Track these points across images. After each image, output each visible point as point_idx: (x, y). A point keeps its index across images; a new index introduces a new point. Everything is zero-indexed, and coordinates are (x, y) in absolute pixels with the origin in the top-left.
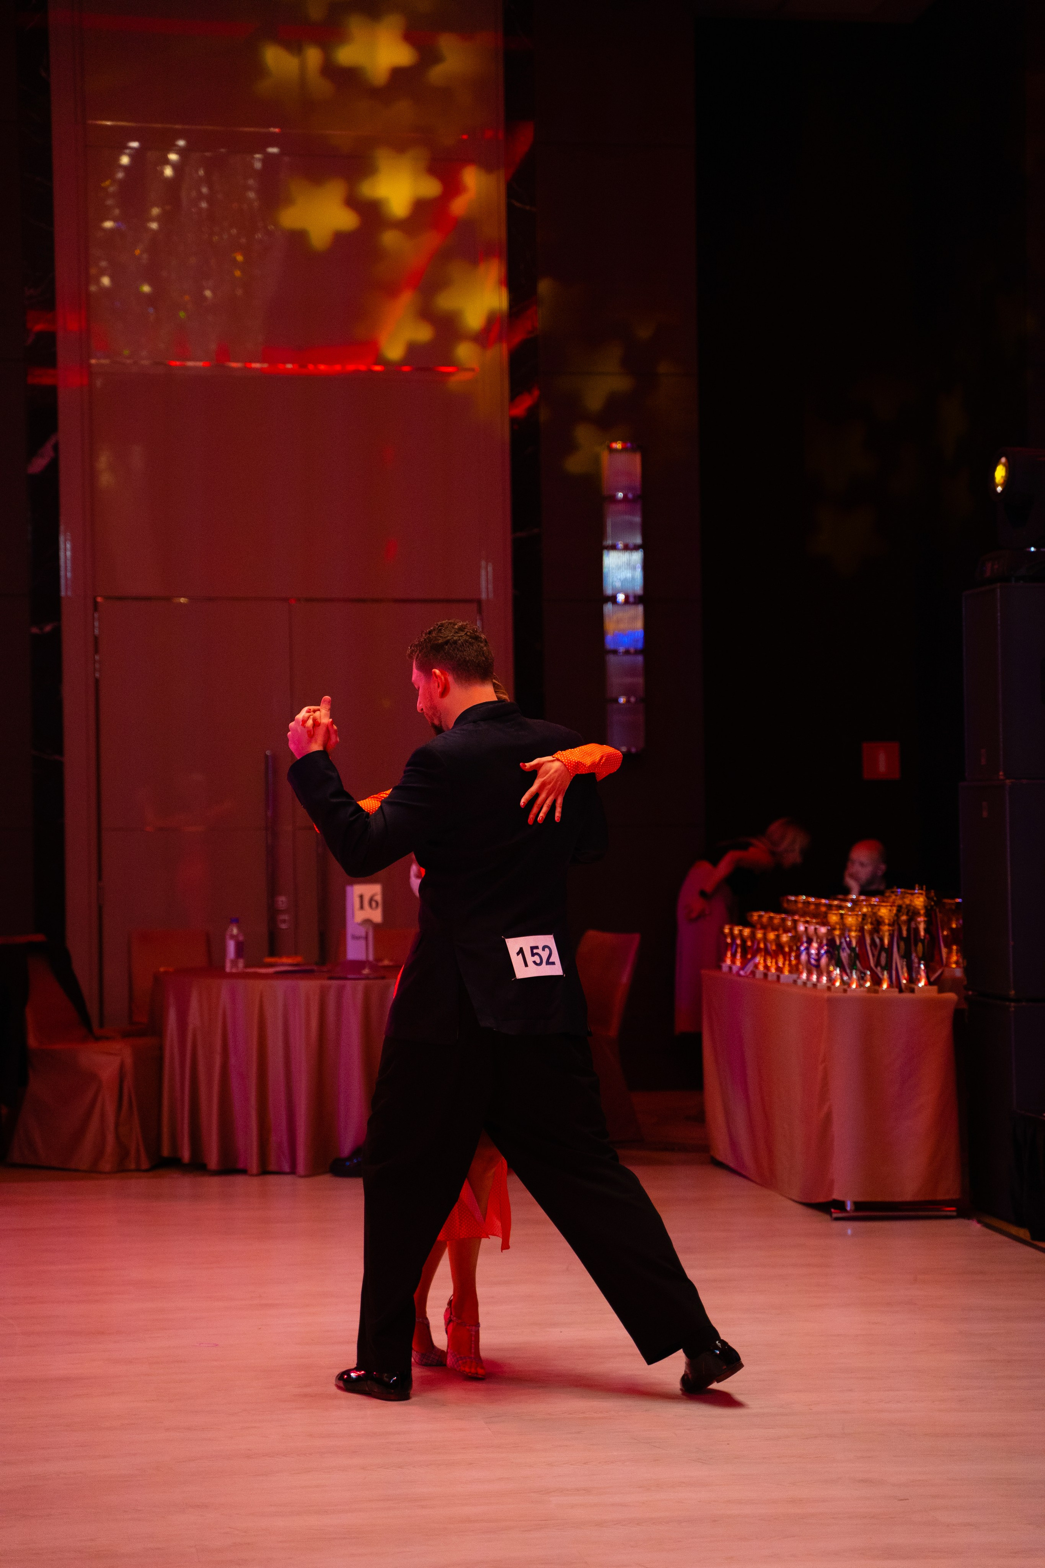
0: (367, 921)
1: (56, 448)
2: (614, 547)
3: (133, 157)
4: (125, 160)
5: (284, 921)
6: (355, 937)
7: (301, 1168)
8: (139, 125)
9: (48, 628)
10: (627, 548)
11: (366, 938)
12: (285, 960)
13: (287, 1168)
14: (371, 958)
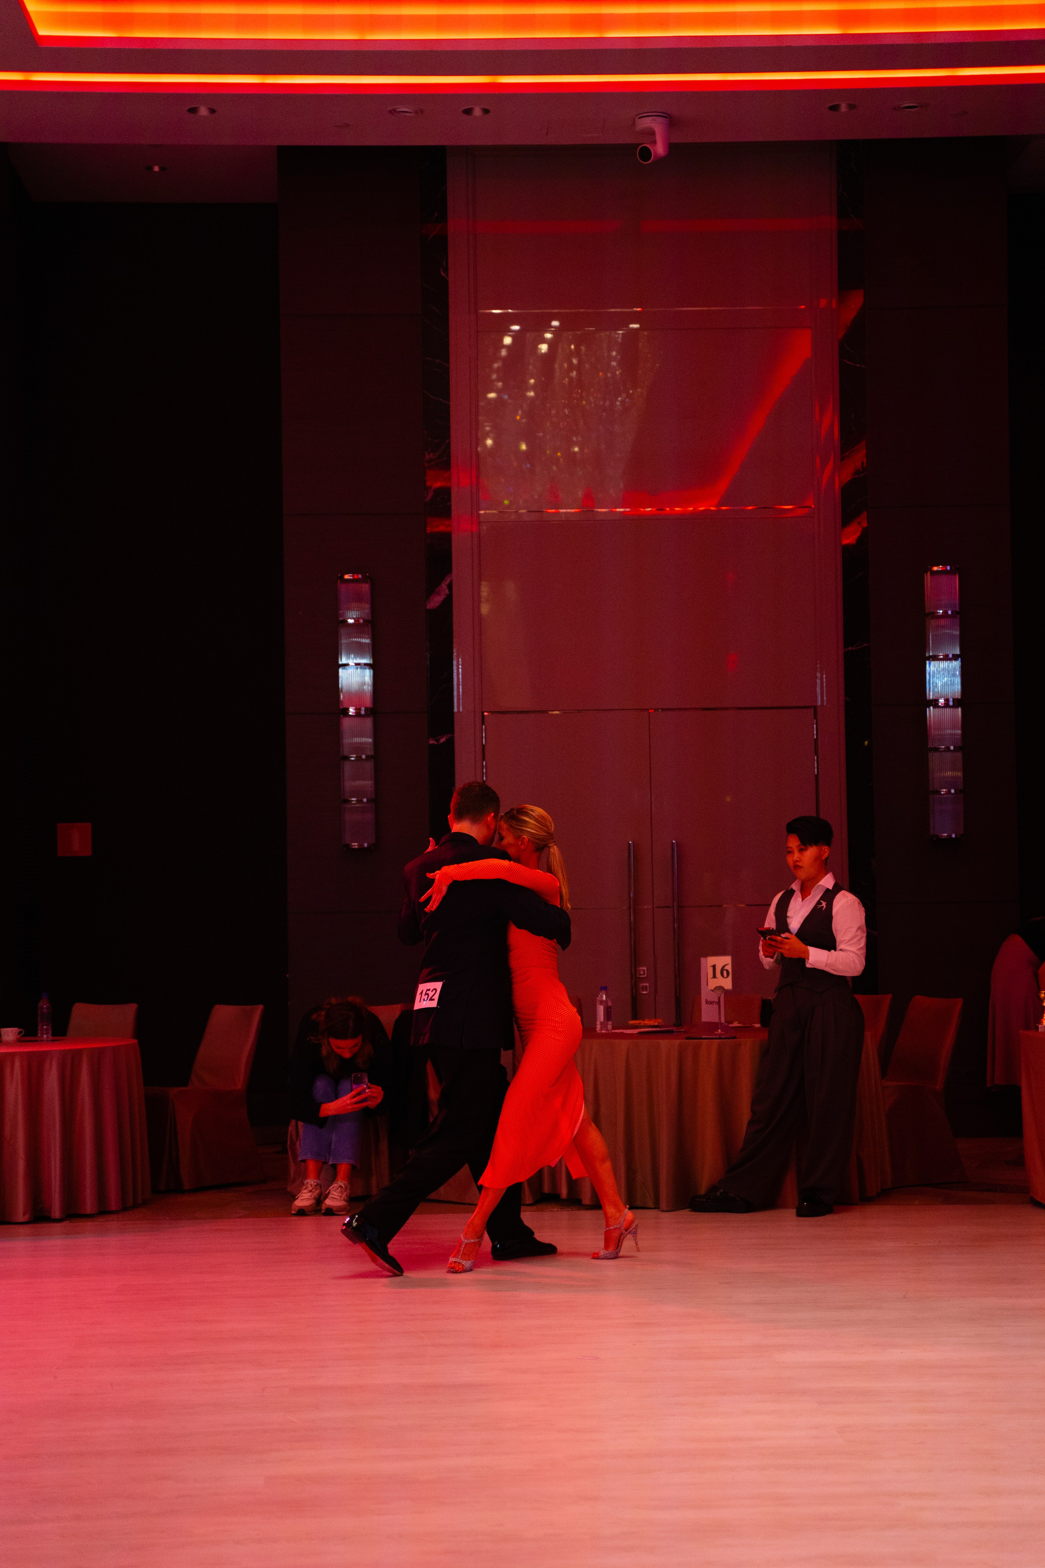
0: (720, 988)
1: (450, 586)
2: (935, 658)
3: (514, 338)
4: (508, 340)
5: (645, 988)
6: (707, 1002)
7: (663, 1204)
8: (519, 311)
9: (443, 740)
10: (946, 658)
11: (719, 1003)
12: (647, 1022)
13: (651, 1204)
14: (723, 1020)
